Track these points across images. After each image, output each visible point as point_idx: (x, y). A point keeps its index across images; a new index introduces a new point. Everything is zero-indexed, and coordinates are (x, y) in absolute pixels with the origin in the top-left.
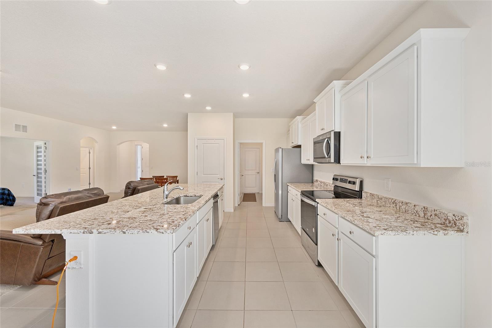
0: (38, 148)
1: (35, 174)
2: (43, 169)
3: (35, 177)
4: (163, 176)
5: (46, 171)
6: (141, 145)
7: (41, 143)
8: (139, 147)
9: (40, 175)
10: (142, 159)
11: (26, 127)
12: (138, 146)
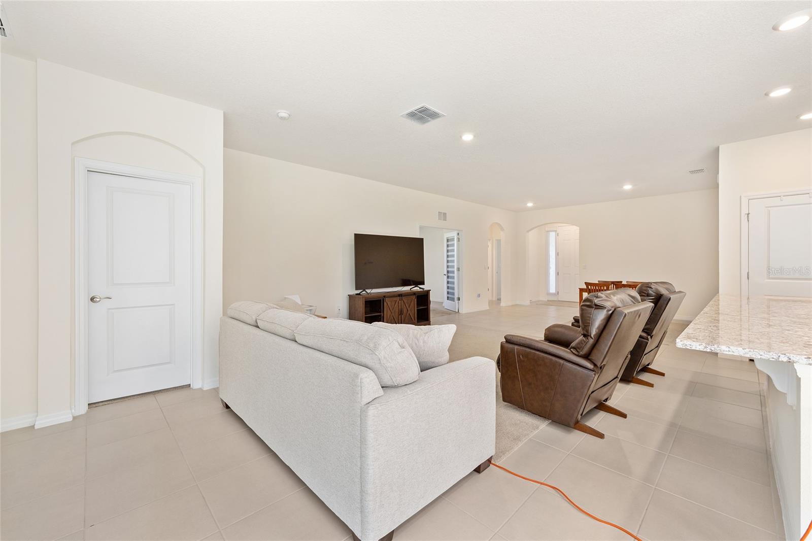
0: (448, 241)
1: (446, 273)
2: (456, 267)
3: (446, 277)
4: (621, 282)
5: (458, 269)
6: (556, 231)
7: (454, 234)
8: (552, 235)
9: (450, 275)
10: (557, 254)
11: (446, 213)
12: (551, 233)
